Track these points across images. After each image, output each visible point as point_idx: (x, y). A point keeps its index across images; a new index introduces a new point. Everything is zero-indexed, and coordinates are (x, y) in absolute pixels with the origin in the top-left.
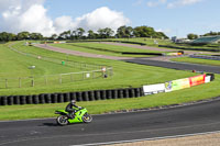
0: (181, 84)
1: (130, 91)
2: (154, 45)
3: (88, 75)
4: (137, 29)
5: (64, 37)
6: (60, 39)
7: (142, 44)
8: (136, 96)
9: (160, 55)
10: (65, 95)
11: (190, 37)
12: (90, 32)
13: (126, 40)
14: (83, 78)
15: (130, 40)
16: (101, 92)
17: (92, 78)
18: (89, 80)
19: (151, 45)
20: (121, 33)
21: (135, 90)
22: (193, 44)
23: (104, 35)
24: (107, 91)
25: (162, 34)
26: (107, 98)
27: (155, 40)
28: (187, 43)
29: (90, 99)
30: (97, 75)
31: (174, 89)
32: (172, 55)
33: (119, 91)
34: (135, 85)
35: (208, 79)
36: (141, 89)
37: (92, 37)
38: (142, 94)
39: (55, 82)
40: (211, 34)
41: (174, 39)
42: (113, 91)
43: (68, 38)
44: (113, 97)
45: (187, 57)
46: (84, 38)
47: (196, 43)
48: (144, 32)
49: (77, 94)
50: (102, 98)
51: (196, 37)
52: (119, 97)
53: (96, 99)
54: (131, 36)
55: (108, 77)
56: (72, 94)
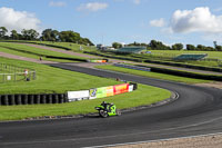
0: (105, 92)
1: (54, 96)
2: (80, 51)
3: (9, 78)
4: (63, 33)
7: (67, 49)
8: (60, 102)
9: (85, 61)
11: (115, 45)
12: (14, 32)
13: (51, 43)
14: (4, 80)
15: (55, 44)
16: (23, 96)
17: (13, 81)
18: (10, 82)
19: (76, 51)
20: (46, 36)
21: (59, 95)
22: (118, 53)
23: (28, 37)
24: (29, 96)
25: (89, 42)
26: (29, 103)
27: (81, 46)
28: (112, 52)
29: (10, 104)
30: (18, 78)
31: (98, 96)
32: (97, 62)
33: (42, 96)
34: (59, 90)
35: (131, 87)
36: (66, 95)
37: (15, 37)
38: (66, 100)
40: (135, 44)
41: (99, 46)
42: (36, 96)
44: (35, 102)
45: (111, 65)
46: (7, 38)
47: (120, 52)
50: (23, 103)
51: (121, 46)
52: (41, 102)
53: (17, 103)
54: (57, 40)
55: (31, 81)
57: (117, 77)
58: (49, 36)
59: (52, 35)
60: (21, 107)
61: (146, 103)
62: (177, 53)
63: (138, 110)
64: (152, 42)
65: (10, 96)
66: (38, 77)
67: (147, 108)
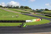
0: (34, 20)
1: (23, 21)
2: (29, 11)
5: (8, 7)
9: (30, 13)
10: (7, 21)
13: (22, 9)
14: (12, 17)
16: (16, 21)
17: (14, 17)
19: (28, 11)
21: (24, 21)
23: (17, 8)
24: (17, 21)
26: (17, 22)
27: (29, 10)
28: (36, 11)
29: (13, 22)
30: (15, 17)
31: (33, 21)
33: (20, 21)
34: (24, 20)
36: (25, 21)
37: (14, 8)
39: (5, 18)
40: (42, 9)
41: (33, 10)
44: (19, 22)
45: (36, 14)
47: (38, 11)
48: (26, 8)
49: (10, 21)
50: (16, 22)
53: (15, 22)
54: (24, 8)
55: (18, 17)
56: (9, 21)
57: (37, 17)
58: (22, 7)
59: (23, 7)
61: (44, 23)
63: (42, 25)
64: (46, 9)
66: (19, 17)
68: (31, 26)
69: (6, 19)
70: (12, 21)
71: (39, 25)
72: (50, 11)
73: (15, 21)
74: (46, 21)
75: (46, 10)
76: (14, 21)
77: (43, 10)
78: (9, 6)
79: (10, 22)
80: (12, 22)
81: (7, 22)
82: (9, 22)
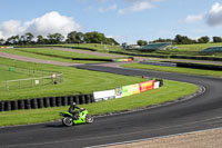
1: (80, 97)
2: (105, 51)
3: (37, 82)
4: (88, 34)
5: (11, 41)
6: (7, 44)
7: (92, 50)
8: (87, 102)
9: (110, 61)
10: (12, 103)
11: (139, 43)
12: (40, 37)
13: (76, 45)
15: (81, 46)
16: (51, 99)
17: (41, 85)
18: (38, 86)
19: (101, 51)
20: (71, 39)
21: (86, 96)
22: (143, 51)
24: (57, 98)
25: (112, 40)
27: (106, 46)
28: (137, 50)
29: (39, 107)
30: (45, 82)
31: (124, 95)
32: (122, 61)
33: (69, 98)
34: (86, 91)
35: (157, 84)
36: (92, 96)
38: (93, 100)
39: (2, 89)
40: (160, 40)
41: (124, 45)
42: (63, 98)
43: (16, 43)
45: (138, 63)
46: (33, 43)
47: (146, 49)
48: (94, 38)
49: (26, 101)
50: (52, 105)
51: (145, 43)
52: (69, 104)
53: (46, 106)
55: (59, 83)
56: (19, 102)
57: (142, 74)
58: (74, 38)
59: (77, 38)
60: (49, 110)
62: (204, 47)
63: (164, 105)
64: (178, 37)
65: (38, 100)
67: (173, 103)
68: (117, 114)
69: (6, 94)
70: (32, 101)
71: (150, 109)
72: (194, 42)
73: (48, 102)
74: (181, 88)
75: (180, 40)
76: (45, 99)
77: (168, 40)
78: (17, 37)
79: (26, 108)
80: (33, 107)
81: (13, 109)
82: (20, 108)
